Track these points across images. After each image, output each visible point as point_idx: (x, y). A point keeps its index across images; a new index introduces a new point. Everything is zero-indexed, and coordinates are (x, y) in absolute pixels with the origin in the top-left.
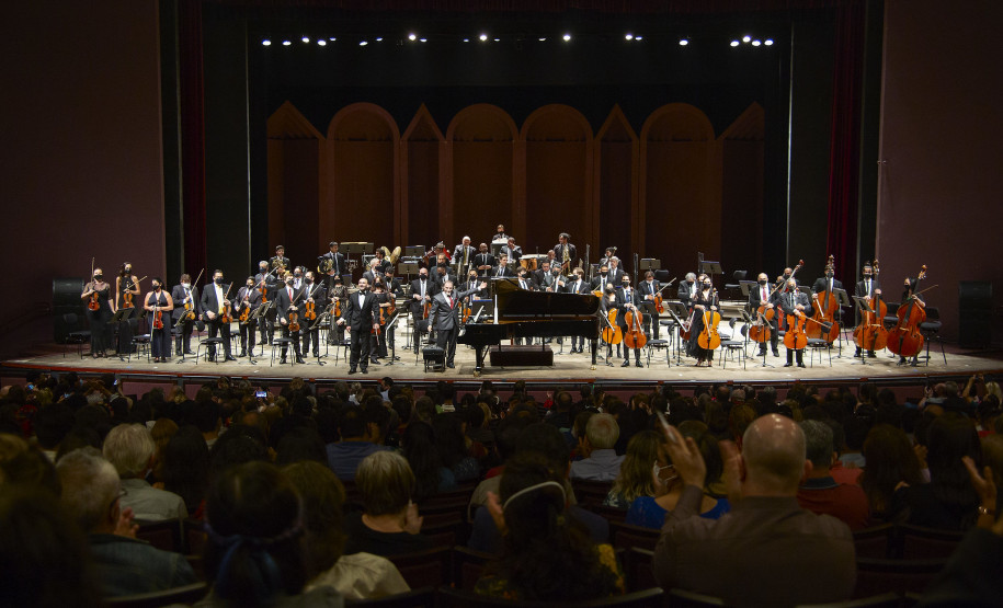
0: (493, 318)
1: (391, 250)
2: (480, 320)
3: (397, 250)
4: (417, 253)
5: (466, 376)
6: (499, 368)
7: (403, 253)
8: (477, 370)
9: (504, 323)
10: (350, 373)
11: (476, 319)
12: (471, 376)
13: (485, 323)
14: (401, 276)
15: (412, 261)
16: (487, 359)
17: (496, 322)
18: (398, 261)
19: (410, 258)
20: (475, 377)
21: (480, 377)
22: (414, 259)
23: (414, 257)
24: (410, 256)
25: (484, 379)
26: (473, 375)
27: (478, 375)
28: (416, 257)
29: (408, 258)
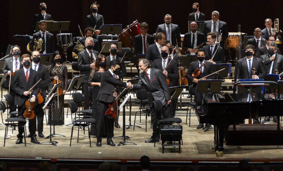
4: (113, 30)
8: (220, 150)
12: (213, 156)
19: (106, 36)
20: (217, 156)
21: (222, 156)
22: (111, 37)
23: (110, 35)
24: (106, 35)
25: (227, 158)
26: (215, 155)
27: (221, 155)
28: (113, 35)
29: (104, 37)
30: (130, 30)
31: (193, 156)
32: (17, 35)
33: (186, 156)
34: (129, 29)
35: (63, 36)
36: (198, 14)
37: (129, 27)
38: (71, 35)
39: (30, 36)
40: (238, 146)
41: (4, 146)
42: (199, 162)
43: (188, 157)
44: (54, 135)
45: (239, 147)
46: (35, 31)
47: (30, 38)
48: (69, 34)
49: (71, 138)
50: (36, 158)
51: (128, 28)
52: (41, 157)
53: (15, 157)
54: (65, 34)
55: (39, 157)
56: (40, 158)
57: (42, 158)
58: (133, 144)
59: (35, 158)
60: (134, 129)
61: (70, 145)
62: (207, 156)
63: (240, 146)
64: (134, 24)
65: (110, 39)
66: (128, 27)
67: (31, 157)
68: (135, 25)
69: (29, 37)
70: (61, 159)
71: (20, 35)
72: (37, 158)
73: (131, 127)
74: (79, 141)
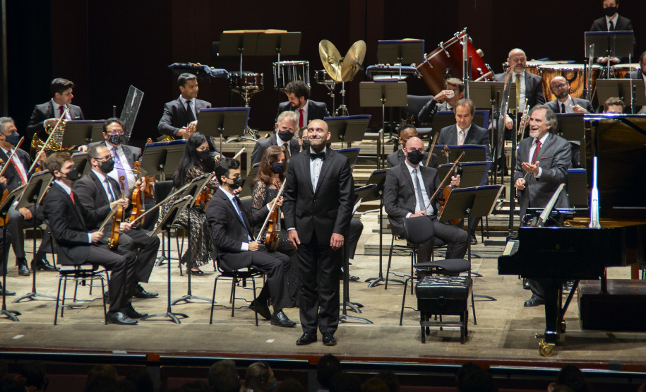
0: (587, 214)
1: (343, 49)
2: (554, 218)
3: (358, 49)
4: (402, 55)
5: (520, 354)
6: (603, 334)
7: (370, 57)
8: (548, 339)
9: (613, 225)
10: (302, 342)
11: (544, 216)
12: (533, 354)
13: (568, 225)
14: (366, 110)
15: (393, 76)
16: (573, 309)
17: (595, 222)
18: (360, 76)
19: (388, 69)
20: (542, 355)
21: (556, 354)
22: (398, 70)
23: (397, 65)
24: (388, 64)
25: (563, 360)
26: (537, 352)
27: (551, 352)
28: (402, 65)
29: (383, 69)
30: (447, 53)
31: (484, 352)
32: (176, 64)
33: (469, 351)
34: (443, 52)
35: (286, 67)
36: (615, 21)
37: (444, 46)
38: (305, 65)
39: (207, 66)
40: (609, 333)
41: (55, 324)
42: (491, 367)
43: (469, 356)
44: (189, 298)
45: (612, 336)
46: (218, 54)
47: (205, 72)
48: (302, 62)
49: (213, 306)
50: (114, 352)
51: (441, 48)
52: (125, 349)
53: (65, 349)
54: (293, 62)
55: (121, 350)
56: (123, 353)
57: (128, 353)
58: (366, 321)
59: (111, 352)
60: (386, 288)
61: (211, 323)
62: (518, 354)
63: (615, 333)
64: (457, 38)
65: (398, 74)
66: (441, 46)
67: (103, 348)
68: (459, 41)
69: (203, 67)
70: (171, 354)
71: (184, 64)
72: (116, 353)
73: (381, 282)
74: (235, 312)
